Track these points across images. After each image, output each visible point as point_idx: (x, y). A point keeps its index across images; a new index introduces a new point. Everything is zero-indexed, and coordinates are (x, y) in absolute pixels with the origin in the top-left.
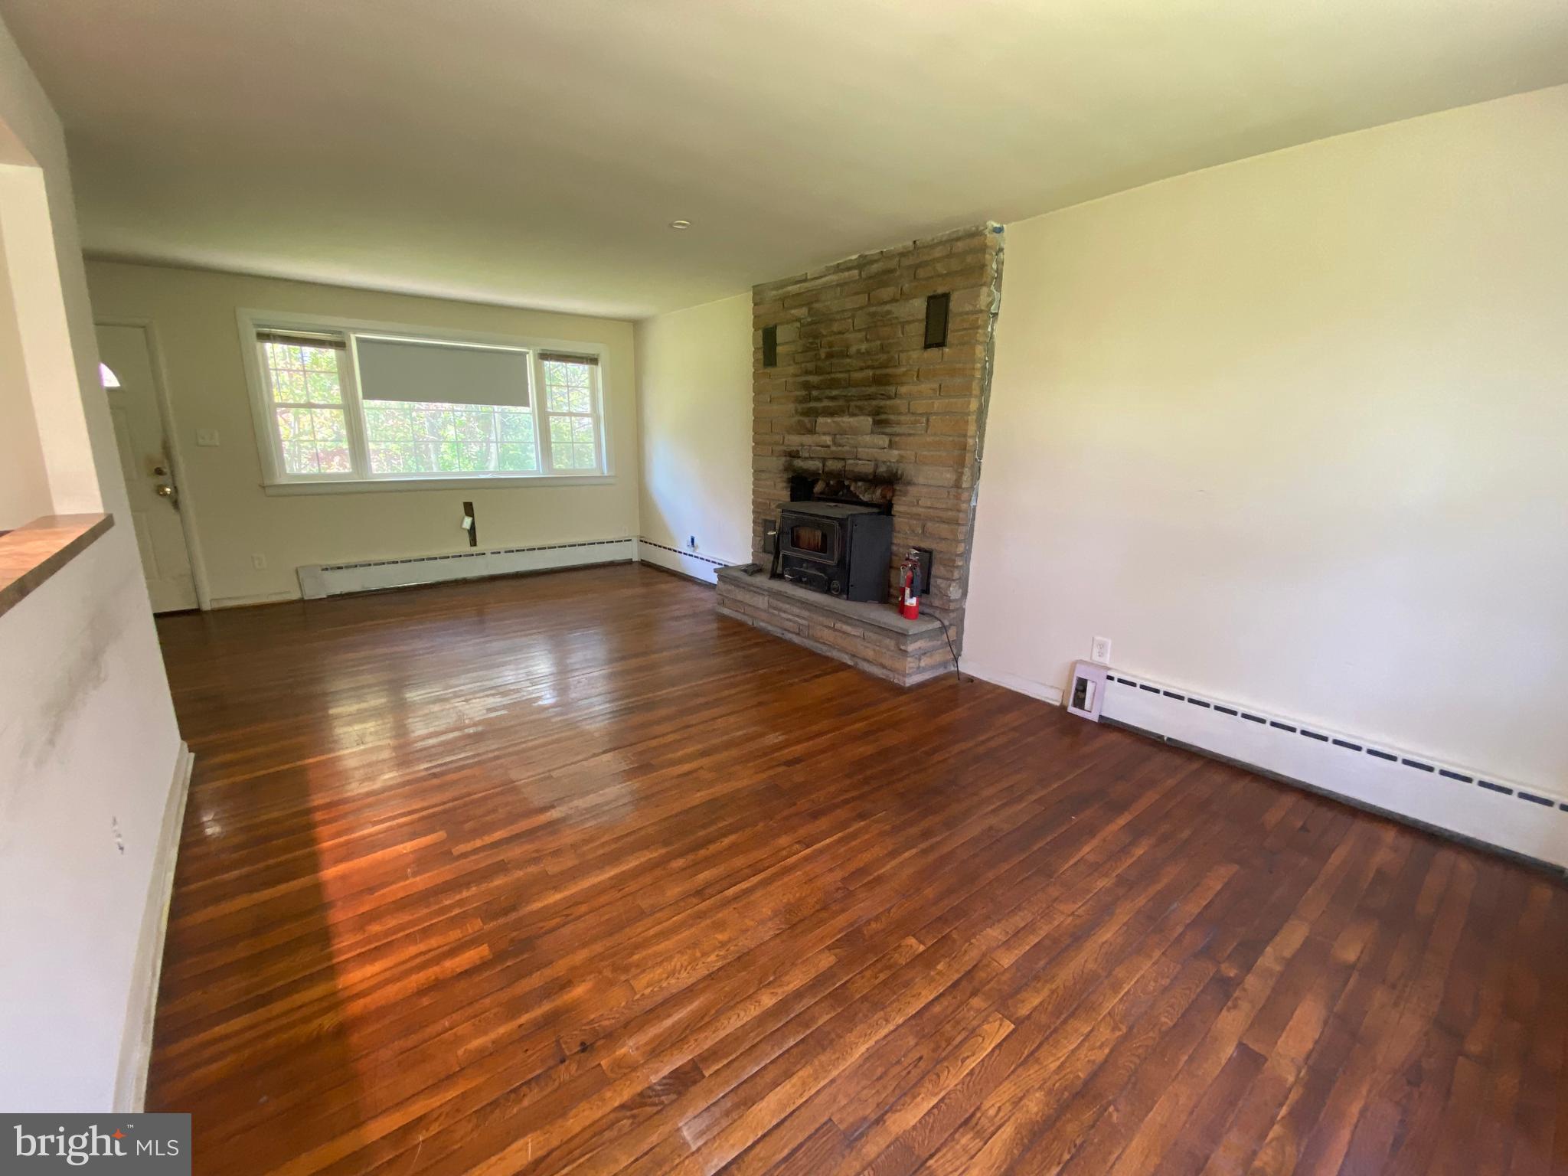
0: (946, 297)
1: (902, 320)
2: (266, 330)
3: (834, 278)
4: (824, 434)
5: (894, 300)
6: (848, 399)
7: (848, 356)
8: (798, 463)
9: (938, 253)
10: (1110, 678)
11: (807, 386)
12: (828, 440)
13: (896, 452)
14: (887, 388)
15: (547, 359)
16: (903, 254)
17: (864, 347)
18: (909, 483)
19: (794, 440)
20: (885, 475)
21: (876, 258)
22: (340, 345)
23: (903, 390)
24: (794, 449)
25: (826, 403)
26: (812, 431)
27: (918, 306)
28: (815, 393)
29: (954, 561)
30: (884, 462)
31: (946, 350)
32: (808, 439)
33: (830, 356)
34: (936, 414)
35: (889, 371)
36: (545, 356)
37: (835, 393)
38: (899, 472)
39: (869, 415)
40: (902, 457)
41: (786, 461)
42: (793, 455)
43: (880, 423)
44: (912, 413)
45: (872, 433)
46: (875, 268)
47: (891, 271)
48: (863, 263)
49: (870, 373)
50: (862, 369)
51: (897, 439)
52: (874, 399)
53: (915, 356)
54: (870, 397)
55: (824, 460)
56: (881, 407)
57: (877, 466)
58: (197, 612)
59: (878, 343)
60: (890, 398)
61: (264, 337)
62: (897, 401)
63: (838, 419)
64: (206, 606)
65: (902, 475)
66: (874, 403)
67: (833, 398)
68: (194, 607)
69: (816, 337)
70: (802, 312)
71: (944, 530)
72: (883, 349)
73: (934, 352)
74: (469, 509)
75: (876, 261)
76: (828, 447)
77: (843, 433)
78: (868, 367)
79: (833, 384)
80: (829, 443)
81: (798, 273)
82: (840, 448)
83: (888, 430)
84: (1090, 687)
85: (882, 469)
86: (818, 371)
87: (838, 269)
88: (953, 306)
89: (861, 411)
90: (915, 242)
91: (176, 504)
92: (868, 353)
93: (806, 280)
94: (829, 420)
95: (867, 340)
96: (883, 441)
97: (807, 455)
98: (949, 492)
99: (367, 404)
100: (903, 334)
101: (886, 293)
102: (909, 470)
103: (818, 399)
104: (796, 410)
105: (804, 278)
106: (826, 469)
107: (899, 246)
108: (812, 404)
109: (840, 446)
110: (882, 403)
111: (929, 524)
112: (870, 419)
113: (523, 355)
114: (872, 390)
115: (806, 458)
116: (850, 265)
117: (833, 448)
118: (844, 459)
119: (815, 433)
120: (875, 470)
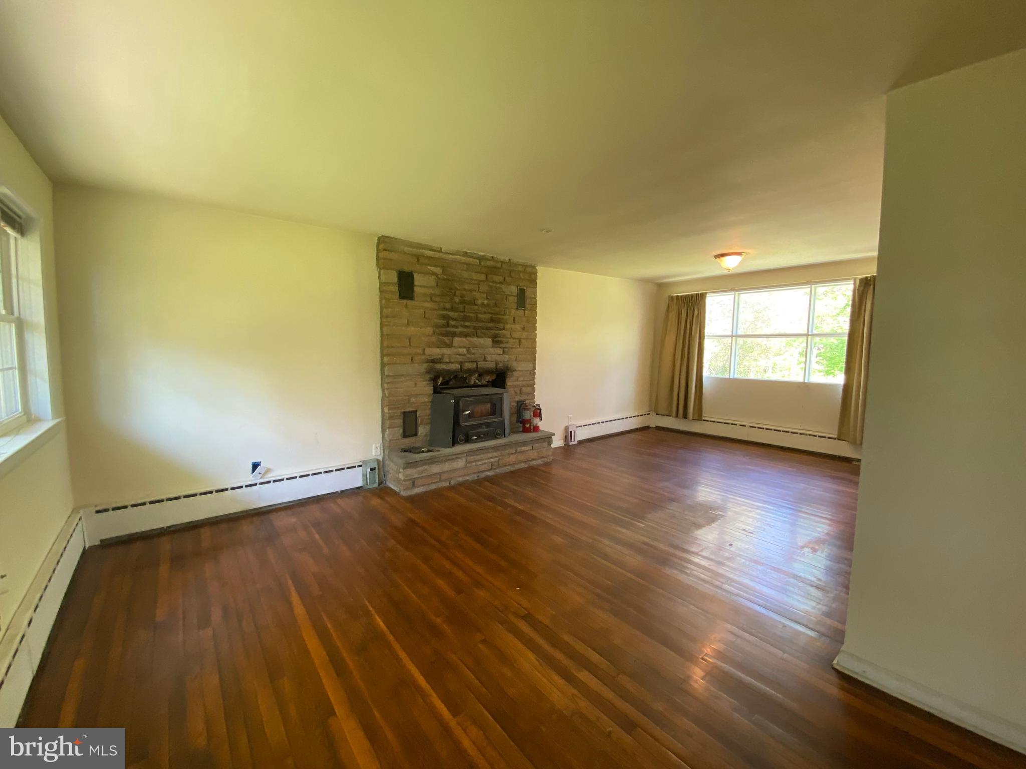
0: (524, 289)
1: (506, 294)
3: (463, 259)
4: (460, 347)
5: (500, 283)
6: (475, 328)
7: (476, 305)
8: (439, 366)
9: (520, 268)
10: (577, 427)
11: (444, 317)
12: (464, 351)
13: (507, 356)
14: (499, 324)
16: (502, 262)
17: (485, 302)
18: (515, 371)
19: (436, 352)
20: (502, 368)
21: (489, 258)
23: (508, 326)
25: (461, 329)
26: (450, 346)
27: (514, 290)
28: (452, 323)
30: (501, 362)
31: (525, 311)
32: (447, 351)
33: (463, 302)
34: (524, 339)
35: (500, 316)
37: (467, 324)
38: (509, 366)
39: (490, 338)
40: (510, 358)
41: (429, 365)
42: (433, 361)
43: (496, 341)
44: (513, 338)
45: (493, 347)
46: (489, 263)
47: (499, 268)
48: (482, 258)
49: (490, 316)
50: (485, 313)
51: (507, 350)
52: (492, 330)
53: (513, 311)
54: (489, 328)
55: (461, 363)
56: (498, 334)
57: (497, 364)
59: (494, 301)
60: (501, 330)
63: (468, 339)
65: (511, 367)
67: (466, 327)
70: (438, 270)
71: (529, 389)
72: (496, 305)
73: (520, 312)
75: (489, 260)
76: (465, 355)
77: (475, 347)
78: (488, 313)
79: (465, 319)
80: (465, 353)
81: (435, 245)
82: (473, 356)
83: (501, 345)
84: (573, 433)
85: (501, 365)
86: (453, 310)
87: (466, 254)
88: (527, 293)
89: (484, 336)
90: (509, 259)
92: (488, 305)
93: (440, 251)
94: (464, 339)
95: (487, 298)
96: (500, 351)
97: (448, 361)
98: (530, 373)
100: (506, 299)
101: (496, 278)
102: (514, 364)
103: (456, 327)
104: (434, 332)
105: (439, 250)
107: (502, 258)
108: (448, 329)
109: (473, 354)
110: (497, 332)
111: (523, 388)
112: (490, 340)
114: (491, 325)
115: (447, 363)
116: (474, 256)
117: (469, 356)
118: (476, 362)
119: (452, 347)
120: (496, 366)
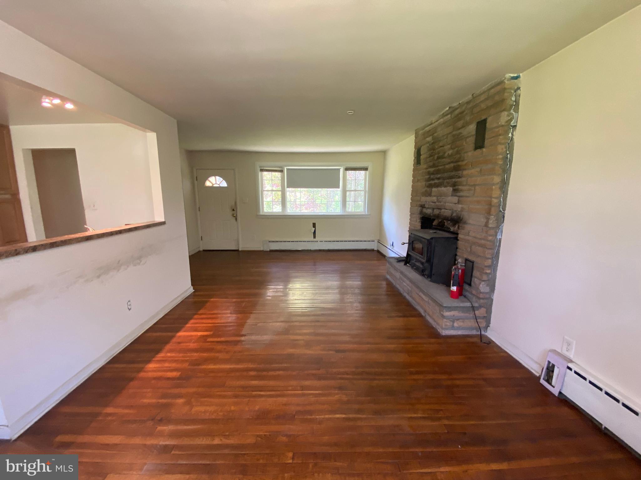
0: (485, 121)
1: (466, 136)
2: (262, 168)
3: (441, 120)
4: (434, 196)
5: (463, 127)
6: (443, 179)
7: (445, 158)
8: (424, 210)
9: (482, 98)
10: (570, 368)
11: (429, 173)
12: (435, 199)
13: (460, 206)
14: (459, 172)
15: (347, 170)
16: (468, 102)
17: (450, 152)
18: (465, 223)
19: (424, 199)
20: (455, 217)
21: (457, 107)
22: (282, 171)
23: (465, 173)
24: (423, 203)
25: (436, 181)
26: (430, 195)
27: (473, 128)
28: (432, 176)
29: (483, 269)
30: (456, 211)
31: (484, 150)
32: (429, 199)
33: (438, 158)
34: (479, 185)
35: (460, 163)
36: (347, 169)
37: (439, 176)
38: (461, 217)
39: (451, 187)
40: (463, 208)
41: (420, 209)
42: (423, 206)
43: (455, 190)
44: (468, 185)
45: (452, 195)
46: (457, 112)
47: (463, 112)
48: (452, 110)
49: (452, 165)
50: (449, 163)
51: (461, 199)
52: (454, 178)
53: (470, 154)
54: (451, 177)
55: (433, 209)
56: (455, 182)
57: (452, 213)
58: (237, 251)
59: (456, 149)
60: (459, 177)
61: (262, 170)
62: (463, 179)
63: (440, 189)
64: (240, 249)
65: (462, 218)
66: (454, 180)
67: (439, 179)
68: (237, 249)
69: (434, 150)
70: (430, 139)
72: (458, 152)
73: (479, 151)
74: (314, 225)
75: (457, 109)
76: (435, 202)
77: (441, 195)
78: (452, 162)
79: (438, 172)
80: (436, 201)
81: (430, 121)
83: (458, 194)
84: (556, 370)
85: (455, 214)
86: (434, 166)
87: (443, 115)
88: (488, 125)
89: (448, 184)
90: (473, 95)
91: (236, 219)
92: (452, 155)
93: (432, 124)
94: (436, 189)
95: (452, 148)
96: (455, 199)
97: (427, 206)
98: (483, 229)
99: (288, 189)
100: (466, 143)
101: (460, 124)
102: (465, 216)
103: (433, 179)
104: (425, 185)
106: (434, 213)
107: (466, 99)
108: (431, 182)
109: (439, 202)
110: (457, 180)
111: (473, 247)
112: (451, 189)
113: (339, 169)
114: (453, 173)
115: (427, 208)
116: (448, 113)
117: (437, 203)
118: (440, 209)
120: (452, 215)
